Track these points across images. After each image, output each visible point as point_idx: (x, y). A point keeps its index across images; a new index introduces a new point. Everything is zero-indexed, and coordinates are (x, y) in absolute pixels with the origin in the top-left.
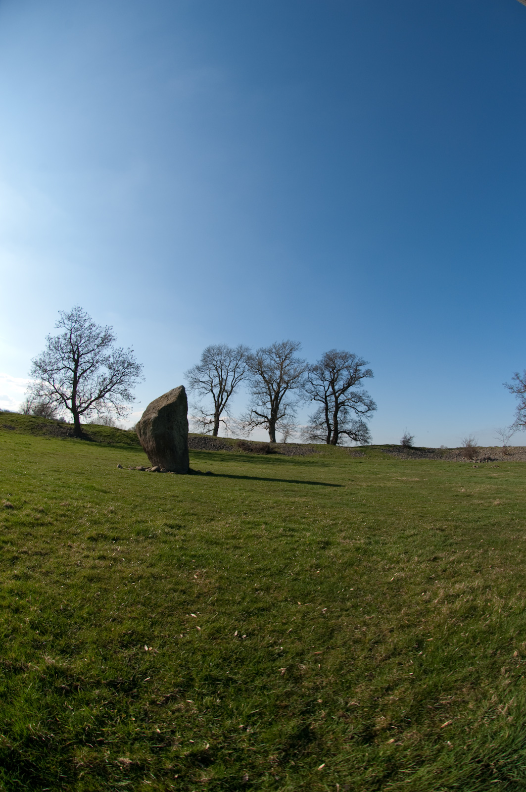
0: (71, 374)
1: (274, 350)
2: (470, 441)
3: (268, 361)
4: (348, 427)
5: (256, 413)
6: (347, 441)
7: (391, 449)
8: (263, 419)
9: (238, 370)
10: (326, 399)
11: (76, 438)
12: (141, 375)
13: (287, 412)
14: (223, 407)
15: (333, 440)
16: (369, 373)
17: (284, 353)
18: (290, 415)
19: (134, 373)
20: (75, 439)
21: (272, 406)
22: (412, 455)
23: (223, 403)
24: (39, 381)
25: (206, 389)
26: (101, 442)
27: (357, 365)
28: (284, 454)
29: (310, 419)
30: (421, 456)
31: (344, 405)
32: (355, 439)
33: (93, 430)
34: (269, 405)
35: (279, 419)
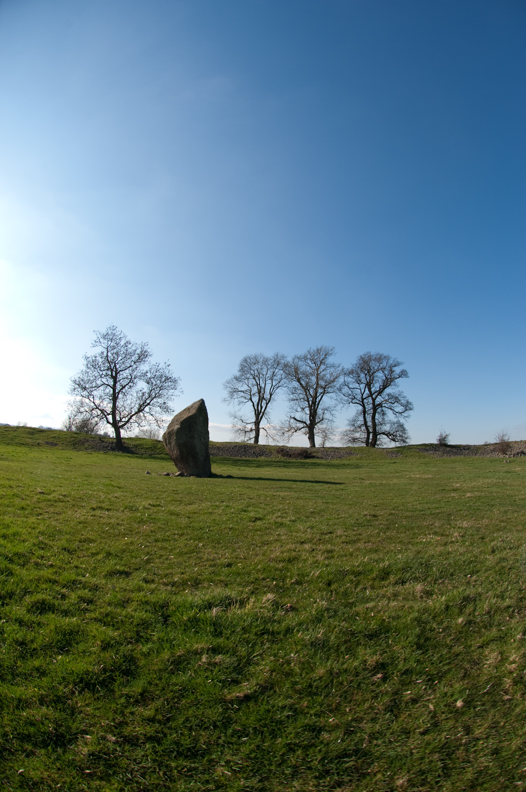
0: (110, 390)
1: (309, 357)
2: (503, 436)
3: (304, 367)
4: (387, 428)
5: (295, 419)
6: (385, 443)
7: (428, 448)
8: (301, 425)
9: (275, 378)
10: (363, 402)
11: (118, 451)
12: (179, 388)
13: (325, 416)
14: (263, 414)
15: (372, 443)
16: (404, 374)
17: (319, 358)
18: (329, 420)
19: (172, 387)
20: (117, 453)
21: (310, 411)
22: (448, 452)
23: (262, 411)
24: (79, 398)
25: (245, 398)
26: (142, 454)
27: (391, 367)
28: (322, 458)
29: (348, 422)
30: (456, 454)
31: (382, 407)
32: (394, 440)
33: (134, 443)
34: (307, 411)
35: (318, 424)
